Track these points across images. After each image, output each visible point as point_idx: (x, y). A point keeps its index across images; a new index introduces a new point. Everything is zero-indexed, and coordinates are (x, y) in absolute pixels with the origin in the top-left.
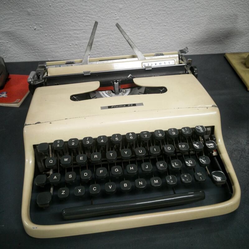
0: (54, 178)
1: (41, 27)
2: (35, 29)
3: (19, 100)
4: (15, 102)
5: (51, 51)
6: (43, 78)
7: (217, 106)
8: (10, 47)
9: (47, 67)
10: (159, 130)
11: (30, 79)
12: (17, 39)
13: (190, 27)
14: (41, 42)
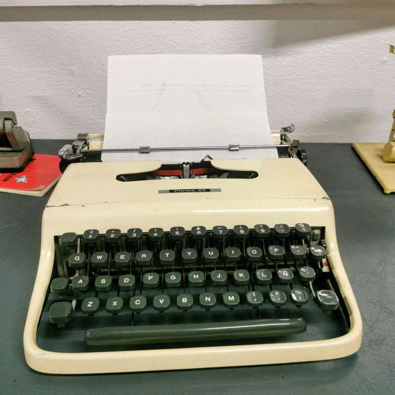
0: (79, 282)
1: (88, 93)
2: (79, 96)
3: (44, 186)
4: (38, 189)
5: (99, 127)
6: (81, 153)
7: (330, 197)
8: (40, 119)
9: (88, 141)
10: (242, 226)
11: (62, 152)
12: (52, 108)
13: (302, 104)
14: (86, 114)
